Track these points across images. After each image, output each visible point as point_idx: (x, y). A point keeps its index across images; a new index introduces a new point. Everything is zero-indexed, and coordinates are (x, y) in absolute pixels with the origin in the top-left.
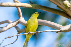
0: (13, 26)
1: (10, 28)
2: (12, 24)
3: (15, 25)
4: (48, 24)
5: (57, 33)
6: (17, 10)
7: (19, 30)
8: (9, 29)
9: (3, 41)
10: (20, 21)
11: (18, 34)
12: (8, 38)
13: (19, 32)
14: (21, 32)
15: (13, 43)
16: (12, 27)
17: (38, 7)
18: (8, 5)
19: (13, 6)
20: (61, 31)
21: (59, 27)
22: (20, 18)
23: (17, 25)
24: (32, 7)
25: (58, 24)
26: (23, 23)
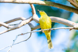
0: (27, 23)
1: (24, 25)
2: (26, 21)
3: (29, 22)
4: (61, 21)
5: (70, 30)
6: (31, 7)
7: (32, 27)
8: (22, 26)
9: (17, 37)
10: (33, 18)
11: (31, 31)
12: (21, 35)
13: (32, 29)
14: (34, 30)
15: (26, 40)
16: (25, 24)
17: (51, 4)
18: (22, 2)
19: (27, 3)
20: (74, 28)
21: (72, 24)
22: (33, 15)
23: (30, 22)
24: (46, 5)
25: (72, 22)
26: (37, 20)
